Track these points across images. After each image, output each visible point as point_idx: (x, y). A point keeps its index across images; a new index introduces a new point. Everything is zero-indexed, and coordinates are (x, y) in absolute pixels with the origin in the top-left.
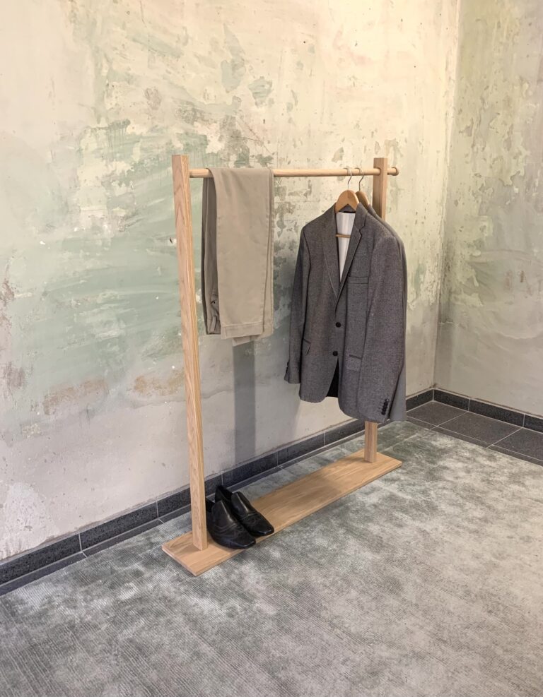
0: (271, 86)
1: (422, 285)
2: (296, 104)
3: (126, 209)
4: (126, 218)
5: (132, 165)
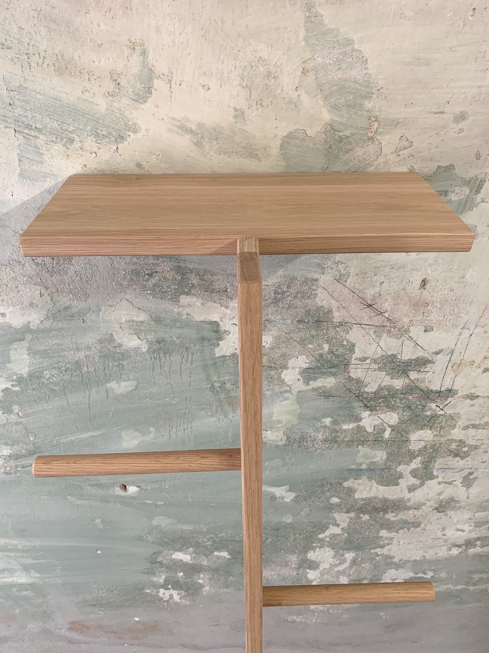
5: (13, 380)
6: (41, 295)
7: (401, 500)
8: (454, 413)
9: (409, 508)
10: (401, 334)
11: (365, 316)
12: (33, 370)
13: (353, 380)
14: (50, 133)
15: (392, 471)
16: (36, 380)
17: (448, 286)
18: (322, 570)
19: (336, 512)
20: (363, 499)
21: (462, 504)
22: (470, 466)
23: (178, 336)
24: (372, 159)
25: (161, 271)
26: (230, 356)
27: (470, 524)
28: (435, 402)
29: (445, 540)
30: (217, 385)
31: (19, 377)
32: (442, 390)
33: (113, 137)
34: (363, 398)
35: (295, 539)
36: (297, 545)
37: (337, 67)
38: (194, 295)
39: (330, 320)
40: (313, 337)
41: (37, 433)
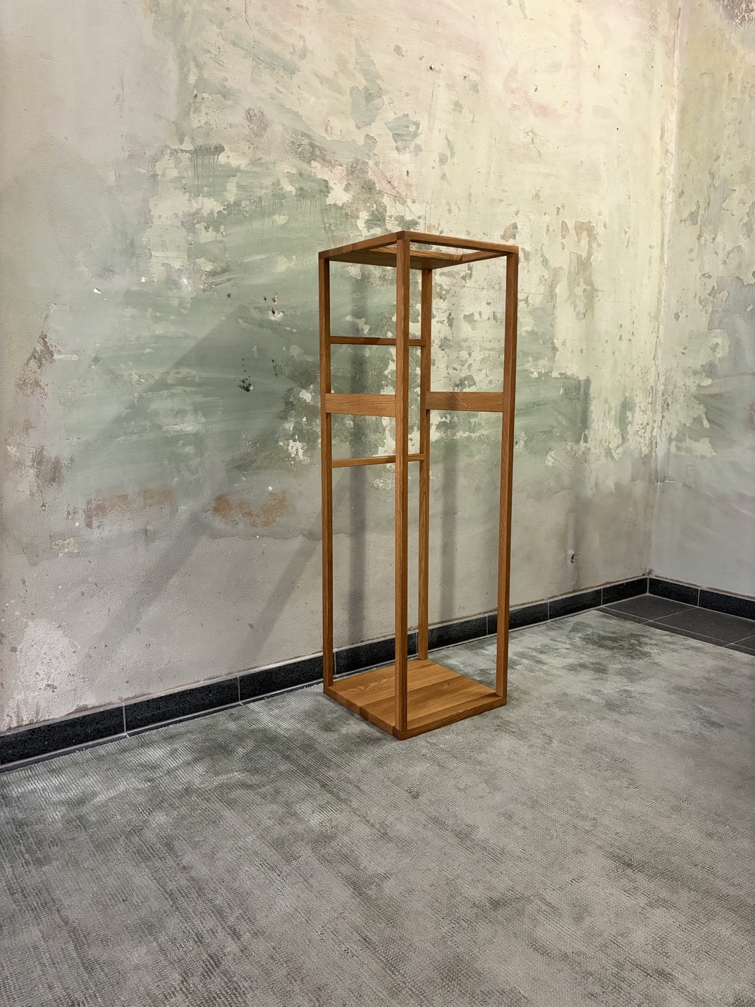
0: (418, 128)
1: (629, 426)
2: (452, 157)
3: (213, 262)
4: (213, 274)
5: (224, 206)
10: (404, 203)
11: (388, 188)
12: (237, 199)
16: (237, 207)
21: (451, 343)
25: (303, 144)
27: (459, 364)
30: (327, 225)
38: (317, 161)
39: (375, 188)
40: (369, 198)
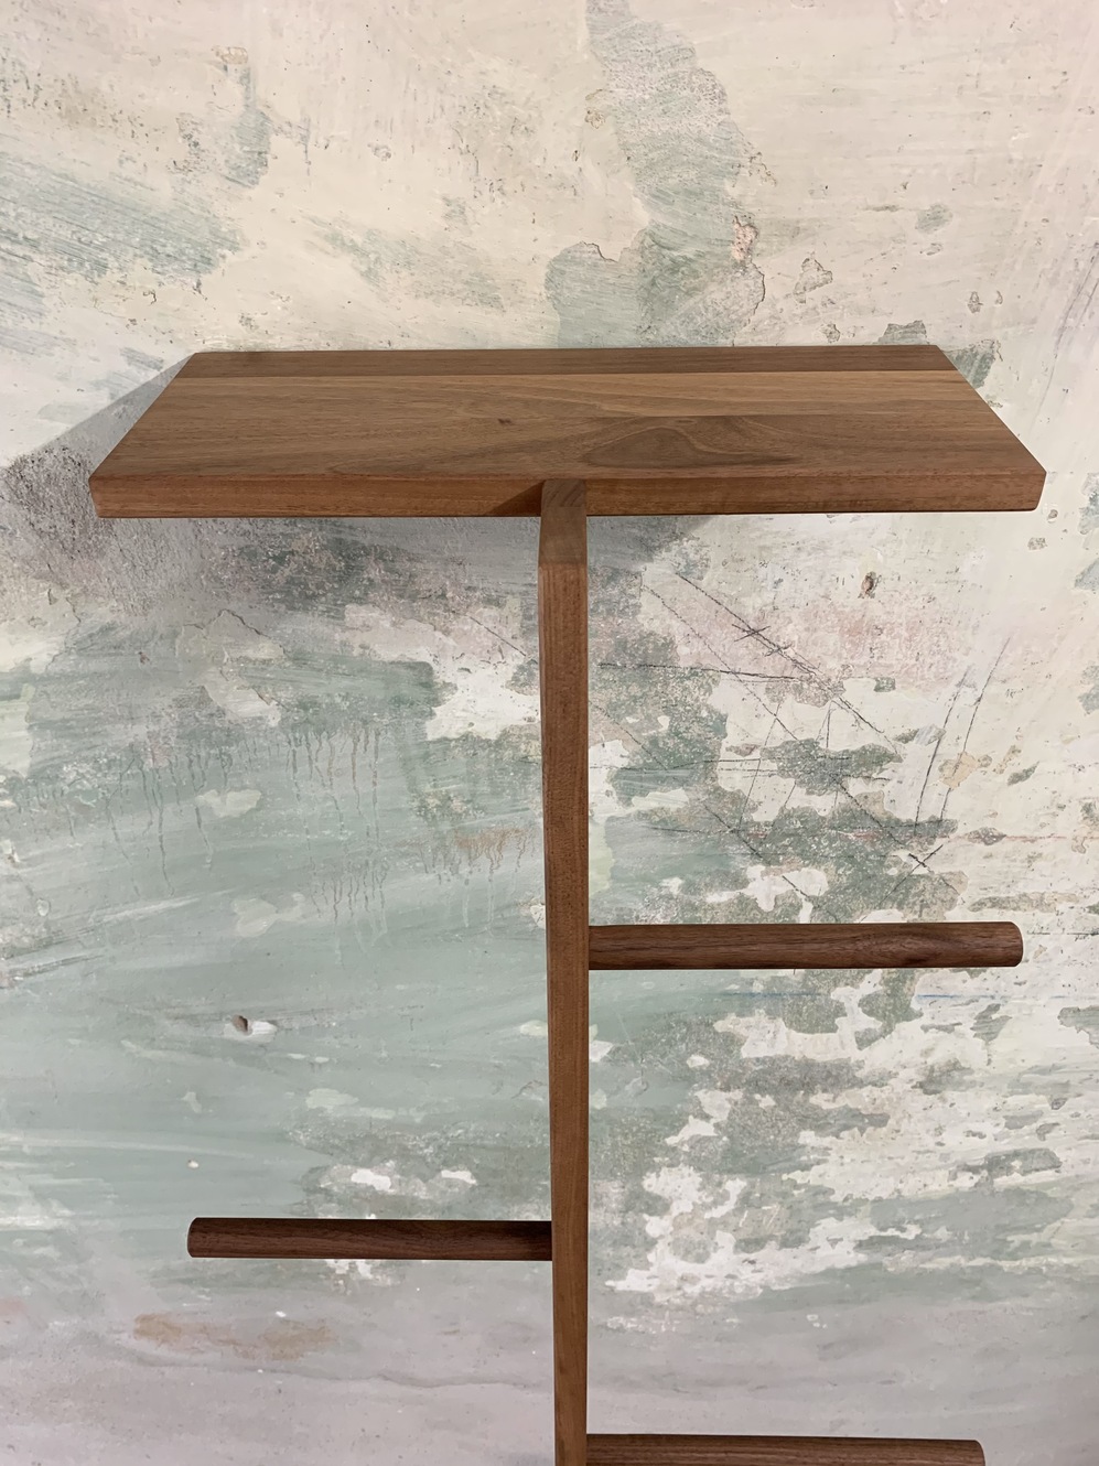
6: (52, 600)
7: (843, 1066)
8: (951, 873)
9: (861, 1084)
10: (825, 695)
11: (745, 653)
12: (40, 763)
13: (724, 796)
14: (56, 250)
15: (821, 1000)
16: (47, 784)
17: (924, 591)
18: (675, 1218)
19: (701, 1088)
20: (758, 1059)
21: (977, 1076)
22: (991, 992)
23: (343, 694)
24: (744, 310)
25: (301, 551)
26: (457, 740)
27: (997, 1122)
28: (907, 848)
29: (942, 1155)
30: (432, 802)
31: (12, 779)
32: (921, 820)
33: (189, 259)
34: (749, 835)
35: (615, 1146)
36: (619, 1160)
37: (661, 107)
38: (374, 604)
39: (669, 663)
40: (635, 699)
41: (52, 901)
